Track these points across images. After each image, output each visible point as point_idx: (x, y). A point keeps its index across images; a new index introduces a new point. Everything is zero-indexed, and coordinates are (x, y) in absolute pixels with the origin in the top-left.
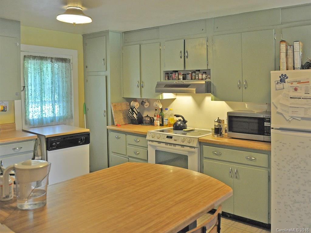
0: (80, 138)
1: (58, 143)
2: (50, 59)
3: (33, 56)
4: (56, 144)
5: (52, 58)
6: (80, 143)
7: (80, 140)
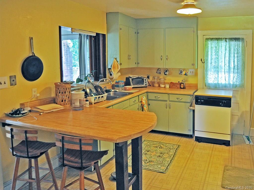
0: (222, 101)
1: (202, 101)
2: (225, 39)
3: (211, 38)
4: (201, 101)
5: (226, 39)
6: (221, 105)
7: (222, 102)
